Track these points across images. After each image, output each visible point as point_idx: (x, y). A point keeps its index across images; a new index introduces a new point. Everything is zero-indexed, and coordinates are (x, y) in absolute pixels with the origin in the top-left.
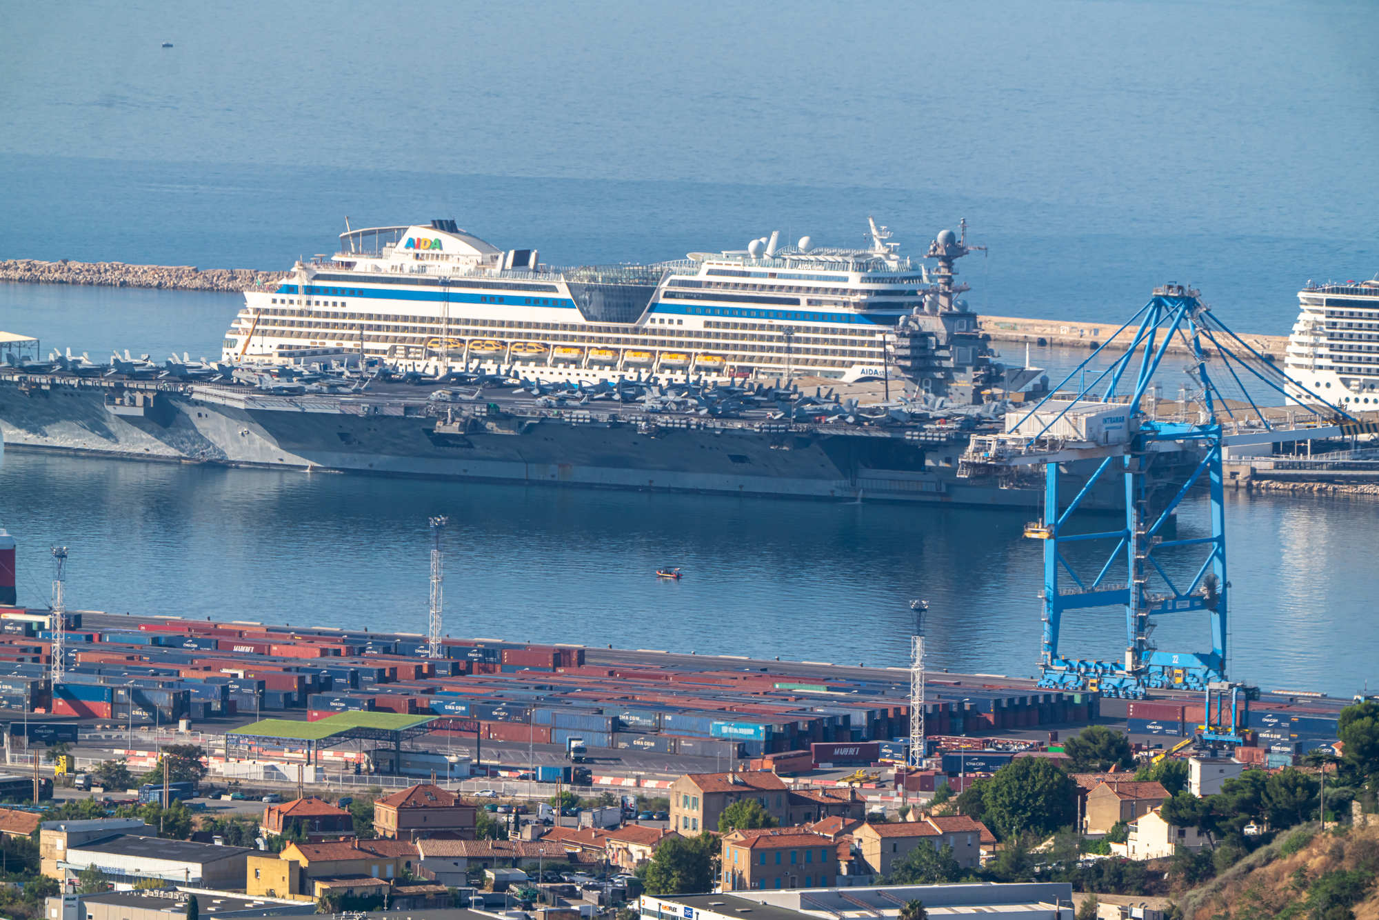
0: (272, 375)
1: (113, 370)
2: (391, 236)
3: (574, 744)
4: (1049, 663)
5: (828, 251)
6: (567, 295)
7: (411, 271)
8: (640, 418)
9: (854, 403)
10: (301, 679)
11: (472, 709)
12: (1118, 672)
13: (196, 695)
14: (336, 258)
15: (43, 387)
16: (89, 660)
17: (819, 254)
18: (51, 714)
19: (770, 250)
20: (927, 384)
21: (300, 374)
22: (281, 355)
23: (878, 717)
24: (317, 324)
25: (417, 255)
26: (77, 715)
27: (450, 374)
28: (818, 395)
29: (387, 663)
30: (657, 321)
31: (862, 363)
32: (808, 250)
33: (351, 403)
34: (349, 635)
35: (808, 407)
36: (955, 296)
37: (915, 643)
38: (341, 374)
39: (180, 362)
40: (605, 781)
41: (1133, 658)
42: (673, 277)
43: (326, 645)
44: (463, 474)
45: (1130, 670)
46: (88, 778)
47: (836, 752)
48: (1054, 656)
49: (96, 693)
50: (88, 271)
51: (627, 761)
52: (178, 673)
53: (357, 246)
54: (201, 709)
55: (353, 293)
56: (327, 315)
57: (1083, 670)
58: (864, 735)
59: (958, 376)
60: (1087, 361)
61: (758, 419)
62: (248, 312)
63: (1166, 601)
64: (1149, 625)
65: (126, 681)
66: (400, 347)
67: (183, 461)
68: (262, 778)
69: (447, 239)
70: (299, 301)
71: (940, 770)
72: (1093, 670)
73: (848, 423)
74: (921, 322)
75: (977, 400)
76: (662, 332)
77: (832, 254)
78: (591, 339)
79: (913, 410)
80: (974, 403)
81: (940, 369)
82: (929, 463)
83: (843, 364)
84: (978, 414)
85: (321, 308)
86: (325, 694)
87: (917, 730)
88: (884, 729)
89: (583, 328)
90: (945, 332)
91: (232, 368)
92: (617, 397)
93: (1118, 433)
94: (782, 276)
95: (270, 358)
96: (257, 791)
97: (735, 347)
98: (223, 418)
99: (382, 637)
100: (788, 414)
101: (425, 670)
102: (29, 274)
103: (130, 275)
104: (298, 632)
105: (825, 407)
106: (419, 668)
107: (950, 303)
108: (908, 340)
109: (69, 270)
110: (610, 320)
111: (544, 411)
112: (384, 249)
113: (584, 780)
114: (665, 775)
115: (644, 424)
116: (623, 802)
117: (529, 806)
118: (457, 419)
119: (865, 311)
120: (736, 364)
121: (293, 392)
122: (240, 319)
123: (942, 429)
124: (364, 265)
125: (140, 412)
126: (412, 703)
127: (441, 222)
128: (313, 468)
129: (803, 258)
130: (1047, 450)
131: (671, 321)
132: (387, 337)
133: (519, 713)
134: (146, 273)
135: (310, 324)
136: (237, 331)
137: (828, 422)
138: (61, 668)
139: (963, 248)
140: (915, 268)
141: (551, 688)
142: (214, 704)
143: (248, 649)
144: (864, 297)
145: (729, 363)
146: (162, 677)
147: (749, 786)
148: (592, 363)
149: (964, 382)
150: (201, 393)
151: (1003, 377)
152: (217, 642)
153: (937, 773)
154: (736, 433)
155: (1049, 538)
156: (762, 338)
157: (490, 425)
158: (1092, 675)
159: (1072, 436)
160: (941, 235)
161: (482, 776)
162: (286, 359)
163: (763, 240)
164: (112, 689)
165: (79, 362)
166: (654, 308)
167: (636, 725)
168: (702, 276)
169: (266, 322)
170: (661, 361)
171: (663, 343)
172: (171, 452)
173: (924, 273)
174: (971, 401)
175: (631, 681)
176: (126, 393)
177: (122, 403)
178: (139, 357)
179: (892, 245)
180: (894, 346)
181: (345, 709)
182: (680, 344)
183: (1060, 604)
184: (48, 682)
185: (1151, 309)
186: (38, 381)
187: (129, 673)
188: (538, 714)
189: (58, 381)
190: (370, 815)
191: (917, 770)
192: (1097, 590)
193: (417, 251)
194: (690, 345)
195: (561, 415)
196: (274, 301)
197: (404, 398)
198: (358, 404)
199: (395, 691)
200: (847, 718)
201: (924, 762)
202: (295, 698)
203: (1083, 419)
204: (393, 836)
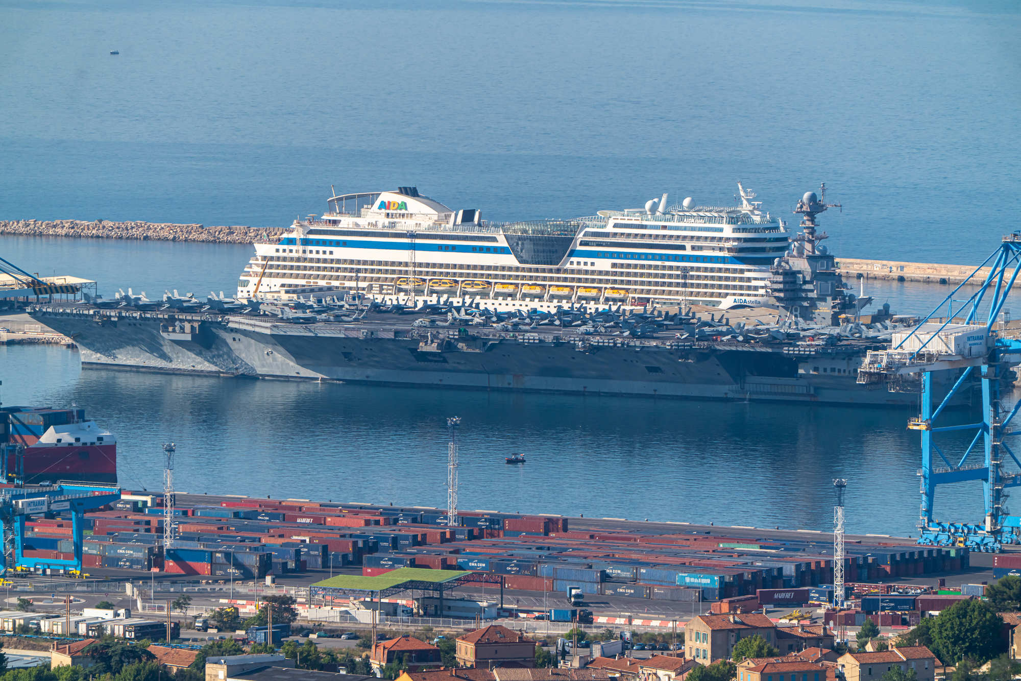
0: (291, 308)
1: (167, 305)
2: (368, 200)
3: (574, 592)
4: (926, 525)
5: (706, 208)
6: (506, 245)
7: (384, 227)
8: (578, 339)
9: (742, 326)
10: (355, 544)
11: (490, 565)
12: (980, 532)
13: (276, 557)
14: (325, 217)
15: (113, 319)
16: (188, 530)
17: (699, 211)
18: (164, 573)
19: (661, 208)
20: (796, 311)
21: (311, 307)
22: (287, 292)
23: (803, 569)
24: (311, 268)
25: (388, 215)
26: (183, 573)
27: (426, 306)
28: (713, 319)
29: (419, 530)
30: (575, 263)
31: (734, 294)
32: (691, 207)
33: (353, 329)
34: (385, 509)
35: (706, 329)
36: (817, 242)
37: (837, 512)
38: (343, 306)
39: (216, 299)
40: (602, 620)
41: (992, 521)
42: (587, 229)
43: (368, 517)
44: (439, 383)
45: (989, 530)
46: (205, 622)
47: (776, 596)
48: (930, 520)
49: (198, 555)
50: (118, 228)
51: (615, 604)
52: (260, 540)
53: (340, 208)
54: (279, 567)
55: (338, 244)
56: (318, 261)
57: (953, 531)
58: (793, 582)
59: (820, 304)
60: (953, 293)
61: (668, 338)
62: (257, 260)
63: (1016, 476)
64: (1004, 496)
65: (221, 546)
66: (376, 285)
67: (222, 375)
68: (338, 621)
69: (411, 202)
70: (297, 250)
71: (859, 609)
72: (960, 531)
73: (738, 341)
74: (791, 263)
75: (835, 322)
76: (579, 272)
77: (710, 211)
78: (523, 277)
79: (789, 331)
80: (833, 324)
81: (806, 299)
82: (801, 371)
83: (720, 295)
84: (838, 334)
85: (314, 256)
86: (376, 555)
87: (839, 579)
88: (808, 578)
89: (517, 269)
90: (810, 270)
91: (258, 303)
92: (557, 322)
93: (979, 348)
94: (671, 228)
95: (279, 295)
96: (336, 630)
97: (636, 283)
98: (253, 341)
99: (410, 510)
100: (692, 335)
101: (448, 536)
102: (73, 231)
103: (151, 231)
104: (345, 507)
105: (720, 328)
106: (443, 534)
107: (813, 248)
108: (782, 277)
109: (104, 227)
110: (538, 263)
111: (503, 334)
112: (362, 210)
113: (587, 619)
114: (646, 615)
115: (580, 343)
116: (621, 637)
117: (548, 640)
118: (435, 341)
119: (736, 254)
120: (637, 296)
121: (308, 321)
122: (251, 264)
123: (812, 345)
124: (347, 222)
125: (188, 337)
126: (444, 561)
127: (405, 188)
128: (322, 379)
129: (688, 214)
130: (925, 362)
131: (586, 264)
132: (365, 277)
133: (527, 568)
134: (163, 229)
135: (305, 268)
136: (249, 275)
137: (723, 341)
138: (171, 537)
139: (823, 206)
140: (774, 221)
141: (549, 549)
142: (289, 563)
143: (308, 521)
144: (736, 244)
145: (631, 295)
146: (247, 543)
147: (748, 625)
148: (524, 296)
149: (825, 309)
150: (236, 322)
151: (855, 305)
152: (284, 515)
153: (857, 612)
154: (653, 350)
155: (927, 429)
156: (656, 276)
157: (461, 345)
158: (960, 534)
159: (944, 351)
160: (806, 195)
161: (506, 617)
162: (291, 295)
163: (656, 200)
164: (212, 553)
165: (139, 299)
166: (573, 253)
167: (618, 577)
168: (610, 229)
169: (271, 267)
170: (578, 294)
171: (579, 280)
172: (213, 368)
173: (781, 225)
174: (830, 323)
175: (607, 543)
176: (177, 323)
177: (174, 331)
178: (185, 296)
179: (756, 203)
180: (770, 281)
181: (392, 567)
182: (593, 281)
183: (934, 480)
184: (161, 548)
185: (1001, 252)
186: (108, 314)
187: (222, 540)
188: (544, 569)
189: (124, 314)
190: (453, 649)
191: (841, 610)
192: (961, 469)
193: (388, 211)
194: (600, 281)
195: (516, 337)
196: (277, 251)
197: (394, 324)
198: (359, 329)
199: (429, 552)
200: (780, 570)
201: (845, 604)
202: (351, 558)
203: (952, 337)
204: (472, 666)
